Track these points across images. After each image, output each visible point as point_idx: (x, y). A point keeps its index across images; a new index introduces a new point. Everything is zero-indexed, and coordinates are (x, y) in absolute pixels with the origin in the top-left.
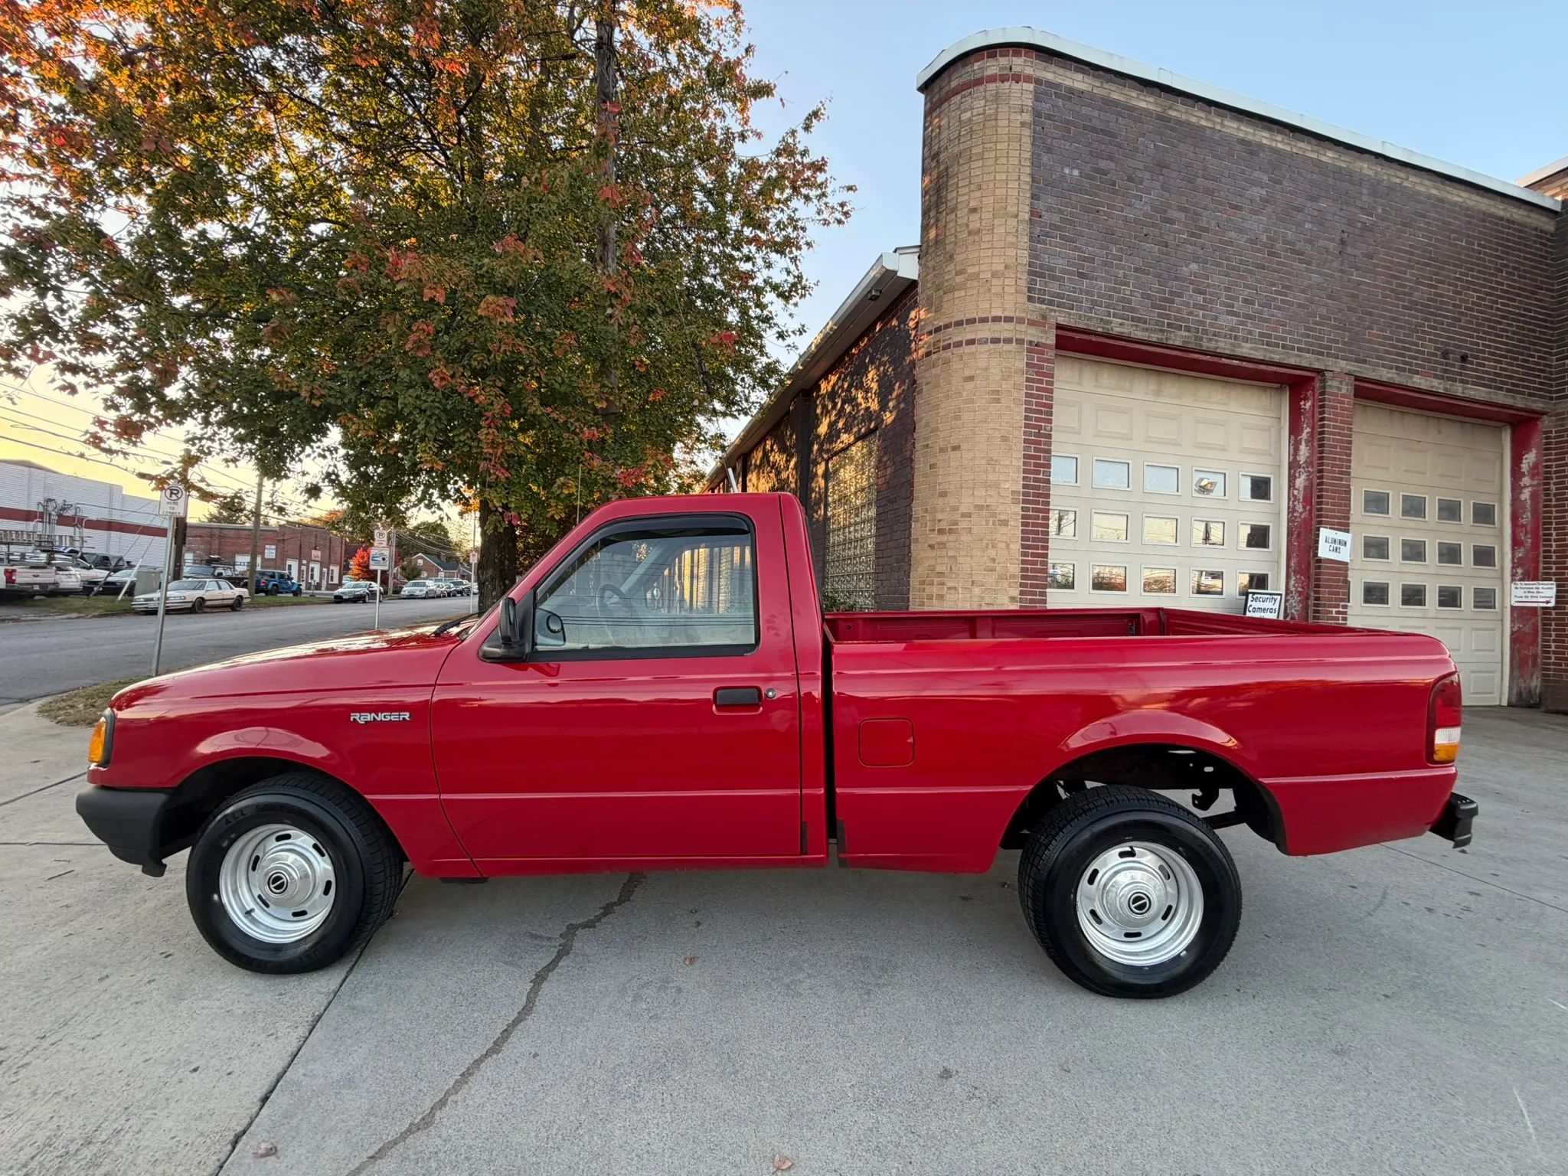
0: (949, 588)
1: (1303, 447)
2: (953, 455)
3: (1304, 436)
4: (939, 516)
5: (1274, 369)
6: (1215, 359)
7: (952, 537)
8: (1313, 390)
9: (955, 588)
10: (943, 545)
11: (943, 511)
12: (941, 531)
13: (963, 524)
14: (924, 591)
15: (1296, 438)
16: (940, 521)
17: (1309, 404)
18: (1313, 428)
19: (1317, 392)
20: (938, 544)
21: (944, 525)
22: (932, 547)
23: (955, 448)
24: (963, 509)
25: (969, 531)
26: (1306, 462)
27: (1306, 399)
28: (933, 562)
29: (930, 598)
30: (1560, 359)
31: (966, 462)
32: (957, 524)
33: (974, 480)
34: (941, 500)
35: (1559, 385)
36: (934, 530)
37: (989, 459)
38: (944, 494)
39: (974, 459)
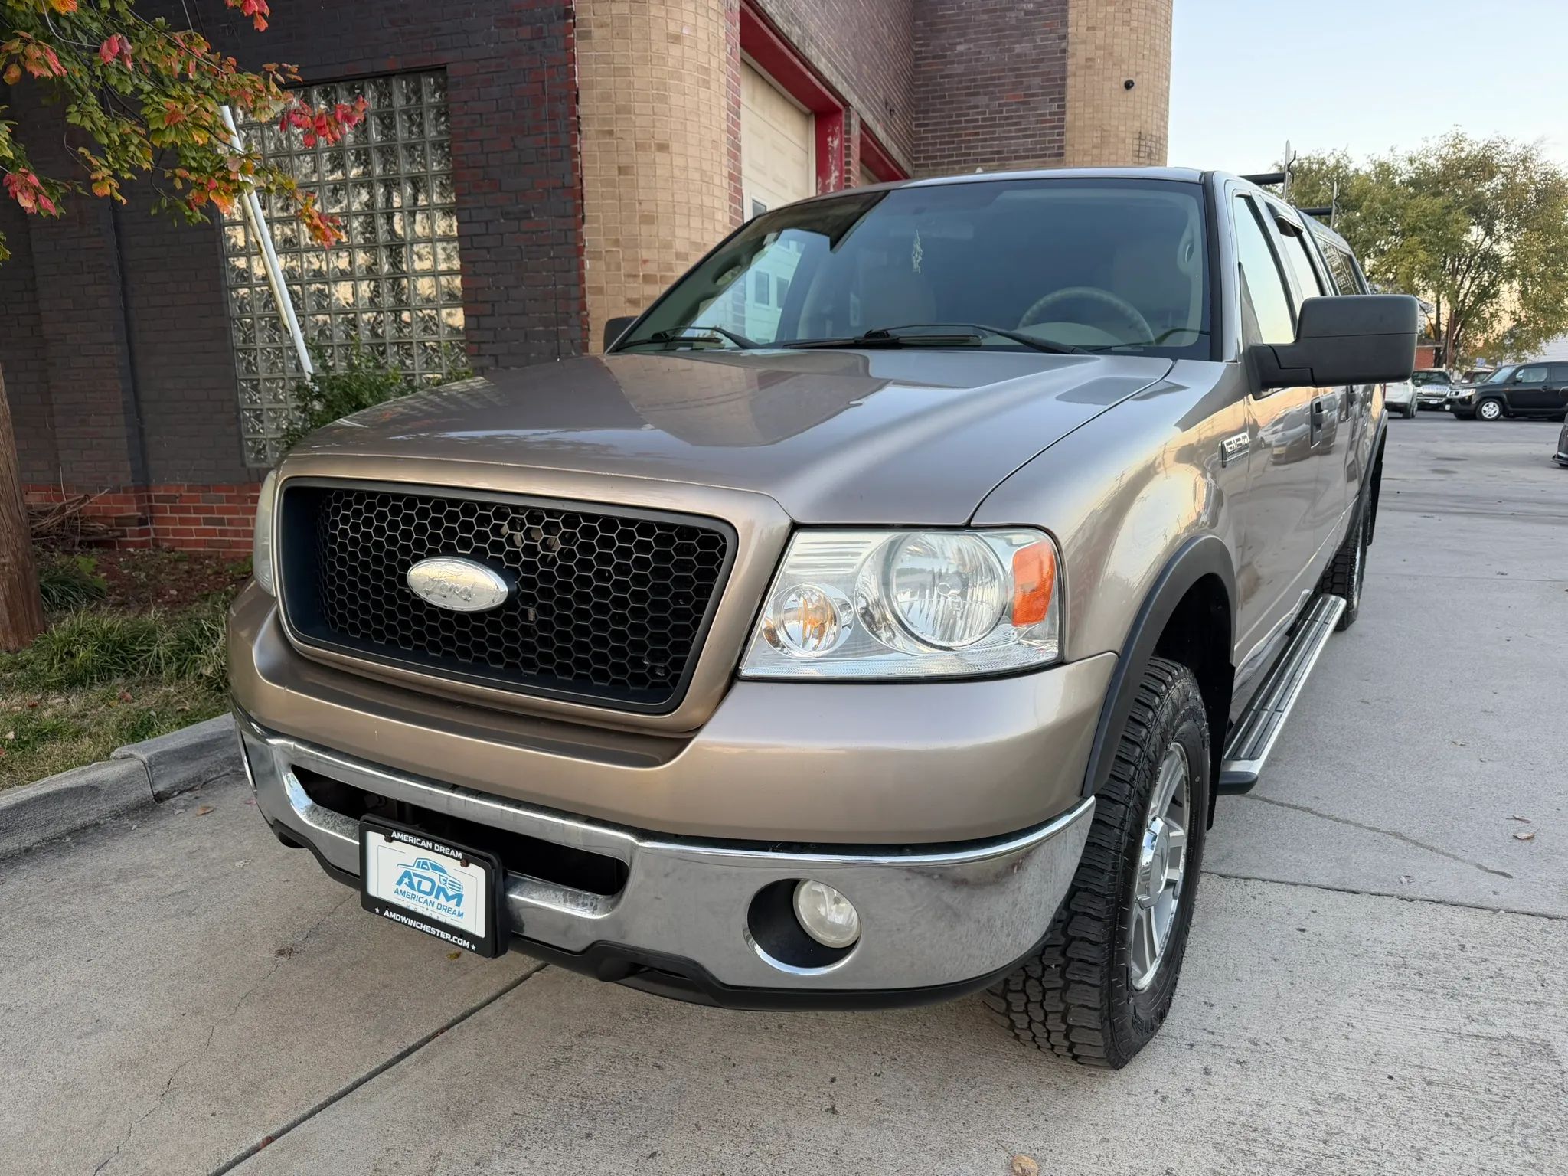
2: (661, 157)
3: (833, 179)
4: (645, 254)
5: (827, 93)
6: (804, 70)
8: (841, 126)
11: (648, 246)
12: (648, 279)
13: (680, 270)
15: (824, 181)
16: (645, 262)
17: (836, 143)
18: (841, 172)
19: (844, 128)
20: (646, 298)
21: (651, 269)
22: (634, 303)
23: (663, 147)
24: (678, 247)
27: (833, 135)
30: (917, 126)
31: (677, 173)
32: (671, 270)
33: (688, 203)
34: (644, 229)
35: (917, 152)
36: (636, 276)
37: (703, 172)
38: (649, 219)
39: (686, 169)
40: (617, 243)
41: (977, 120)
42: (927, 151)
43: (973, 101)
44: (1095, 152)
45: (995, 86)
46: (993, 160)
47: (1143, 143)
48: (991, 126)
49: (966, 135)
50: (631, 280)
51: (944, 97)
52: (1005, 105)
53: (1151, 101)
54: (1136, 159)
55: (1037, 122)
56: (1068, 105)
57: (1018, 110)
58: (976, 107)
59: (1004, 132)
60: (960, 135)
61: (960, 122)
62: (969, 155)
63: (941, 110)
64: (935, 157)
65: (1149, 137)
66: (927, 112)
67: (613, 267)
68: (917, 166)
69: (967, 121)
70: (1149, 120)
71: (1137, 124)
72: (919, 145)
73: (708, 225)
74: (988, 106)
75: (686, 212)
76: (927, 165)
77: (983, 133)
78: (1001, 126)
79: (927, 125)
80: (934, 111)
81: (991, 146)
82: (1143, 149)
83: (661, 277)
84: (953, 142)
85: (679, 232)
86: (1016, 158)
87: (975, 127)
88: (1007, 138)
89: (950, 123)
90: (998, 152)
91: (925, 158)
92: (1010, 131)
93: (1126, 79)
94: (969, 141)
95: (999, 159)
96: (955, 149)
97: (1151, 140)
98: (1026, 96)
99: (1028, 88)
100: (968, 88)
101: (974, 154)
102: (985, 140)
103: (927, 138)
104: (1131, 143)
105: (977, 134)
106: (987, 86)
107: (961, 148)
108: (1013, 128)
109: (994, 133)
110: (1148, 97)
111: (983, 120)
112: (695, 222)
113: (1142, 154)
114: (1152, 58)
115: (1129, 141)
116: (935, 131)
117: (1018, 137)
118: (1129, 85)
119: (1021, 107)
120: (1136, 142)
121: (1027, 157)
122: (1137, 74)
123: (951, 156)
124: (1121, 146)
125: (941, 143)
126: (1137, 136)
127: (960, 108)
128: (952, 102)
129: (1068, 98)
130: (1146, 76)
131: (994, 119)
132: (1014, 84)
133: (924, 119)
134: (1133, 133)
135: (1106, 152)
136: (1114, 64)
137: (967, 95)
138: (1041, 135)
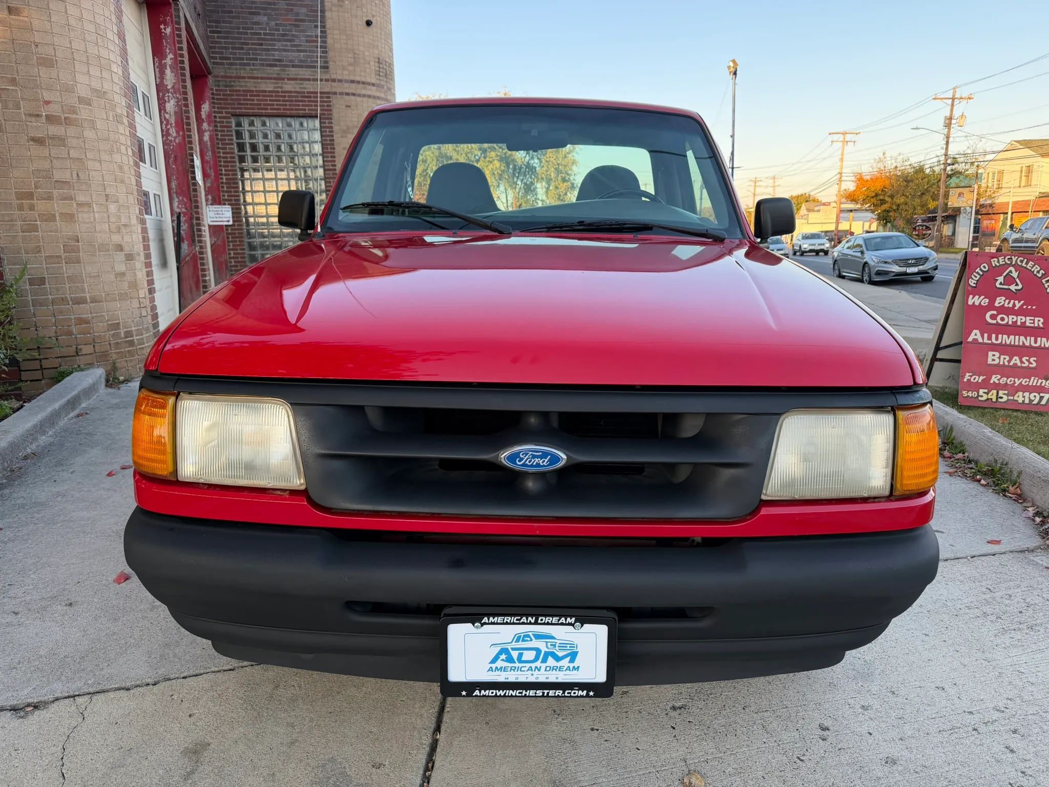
0: (80, 205)
1: (168, 71)
3: (169, 60)
4: (47, 96)
7: (72, 131)
8: (171, 17)
9: (89, 205)
10: (61, 141)
11: (50, 89)
12: (50, 119)
13: (84, 113)
14: (32, 208)
15: (160, 63)
16: (47, 103)
17: (168, 30)
18: (175, 55)
19: (174, 20)
20: (53, 138)
21: (54, 110)
22: (39, 141)
24: (82, 91)
25: (93, 122)
26: (173, 87)
27: (165, 24)
28: (46, 165)
29: (51, 218)
30: (211, 32)
31: (73, 22)
32: (75, 112)
33: (86, 52)
34: (43, 71)
35: (213, 53)
36: (38, 116)
37: (97, 25)
38: (48, 62)
39: (81, 19)
40: (13, 81)
41: (260, 34)
42: (222, 53)
43: (256, 19)
44: (351, 68)
45: (273, 10)
46: (276, 66)
47: (381, 66)
48: (271, 40)
49: (252, 44)
50: (33, 119)
51: (232, 12)
52: (280, 25)
53: (383, 37)
54: (378, 77)
55: (307, 41)
56: (328, 32)
57: (291, 31)
58: (258, 23)
59: (282, 45)
60: (247, 44)
61: (247, 33)
62: (256, 59)
63: (230, 23)
64: (229, 59)
65: (384, 63)
66: (218, 22)
67: (10, 105)
68: (214, 63)
69: (252, 34)
70: (383, 50)
71: (376, 52)
72: (215, 48)
73: (106, 74)
74: (267, 24)
75: (85, 60)
76: (223, 64)
77: (266, 45)
78: (279, 40)
79: (219, 32)
80: (224, 22)
81: (273, 55)
82: (381, 70)
83: (65, 118)
84: (242, 49)
85: (81, 78)
86: (293, 66)
87: (259, 39)
88: (285, 50)
89: (238, 33)
90: (280, 60)
91: (221, 58)
92: (286, 45)
93: (365, 19)
94: (256, 49)
95: (280, 66)
96: (245, 54)
97: (386, 65)
98: (296, 20)
99: (297, 14)
100: (251, 8)
101: (261, 60)
102: (268, 50)
103: (220, 43)
104: (373, 65)
105: (261, 45)
106: (265, 9)
107: (249, 54)
108: (289, 43)
109: (274, 45)
110: (381, 34)
111: (265, 34)
112: (95, 71)
113: (381, 74)
114: (381, 6)
115: (372, 63)
116: (227, 38)
117: (293, 51)
118: (369, 23)
119: (294, 29)
120: (377, 64)
121: (301, 67)
122: (373, 16)
123: (243, 59)
124: (367, 66)
125: (233, 48)
126: (377, 60)
127: (246, 23)
128: (238, 18)
129: (328, 26)
130: (379, 19)
131: (274, 35)
132: (286, 10)
133: (217, 27)
134: (374, 58)
135: (358, 69)
136: (357, 7)
137: (250, 13)
138: (310, 51)
